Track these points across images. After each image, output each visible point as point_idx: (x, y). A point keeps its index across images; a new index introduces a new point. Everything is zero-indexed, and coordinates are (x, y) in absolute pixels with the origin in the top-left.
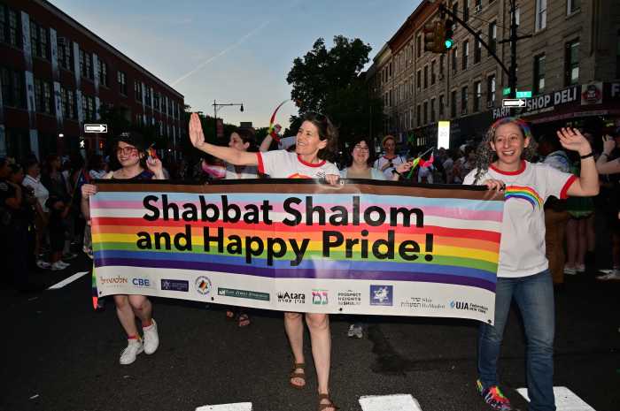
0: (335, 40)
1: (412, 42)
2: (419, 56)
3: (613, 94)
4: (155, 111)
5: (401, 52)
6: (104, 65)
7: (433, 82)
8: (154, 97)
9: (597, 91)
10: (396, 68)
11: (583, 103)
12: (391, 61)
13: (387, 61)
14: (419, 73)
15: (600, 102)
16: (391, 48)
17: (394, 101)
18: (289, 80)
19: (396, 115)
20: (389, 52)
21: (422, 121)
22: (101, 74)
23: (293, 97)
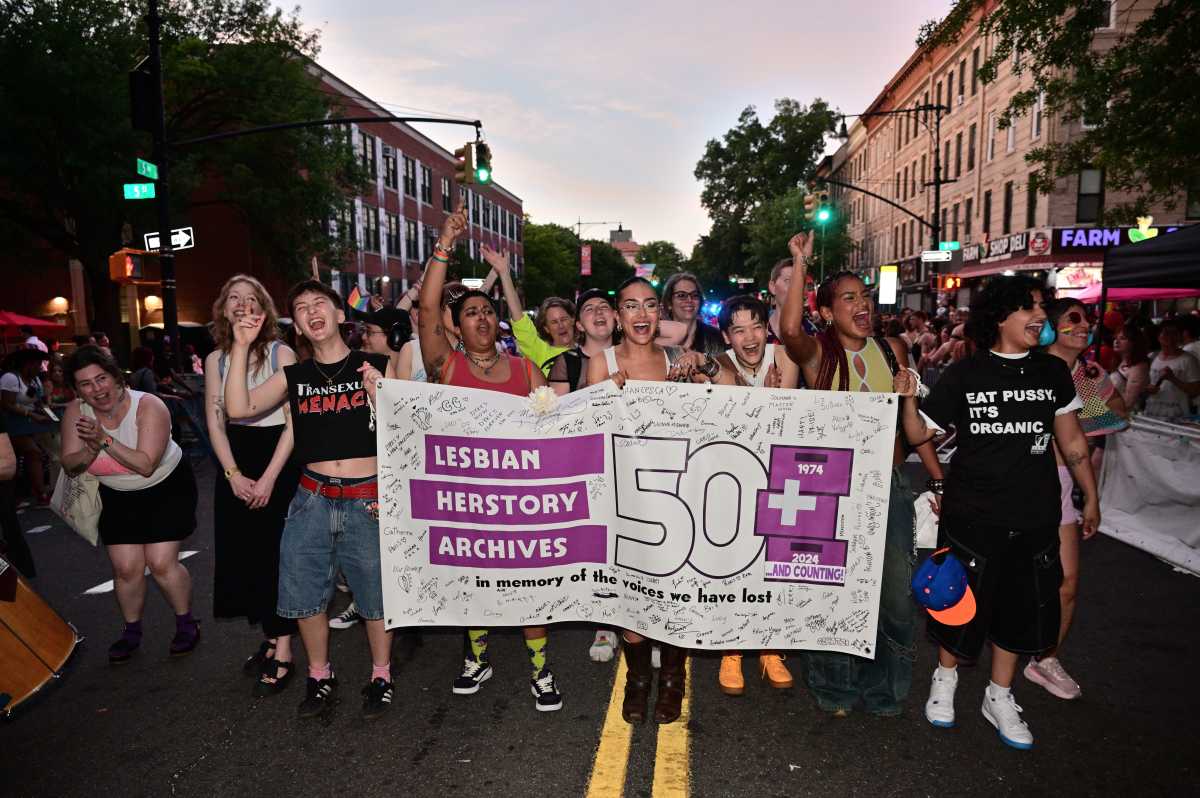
0: (778, 105)
1: (892, 123)
2: (899, 148)
3: (1064, 244)
4: (474, 227)
5: (878, 135)
6: (427, 172)
7: (913, 195)
8: (484, 209)
9: (1044, 239)
10: (873, 160)
11: (1032, 253)
12: (865, 146)
13: (862, 144)
14: (899, 174)
15: (1048, 252)
16: (866, 125)
17: (868, 215)
18: (699, 174)
19: (869, 238)
20: (863, 130)
21: (900, 252)
22: (423, 186)
23: (703, 201)
